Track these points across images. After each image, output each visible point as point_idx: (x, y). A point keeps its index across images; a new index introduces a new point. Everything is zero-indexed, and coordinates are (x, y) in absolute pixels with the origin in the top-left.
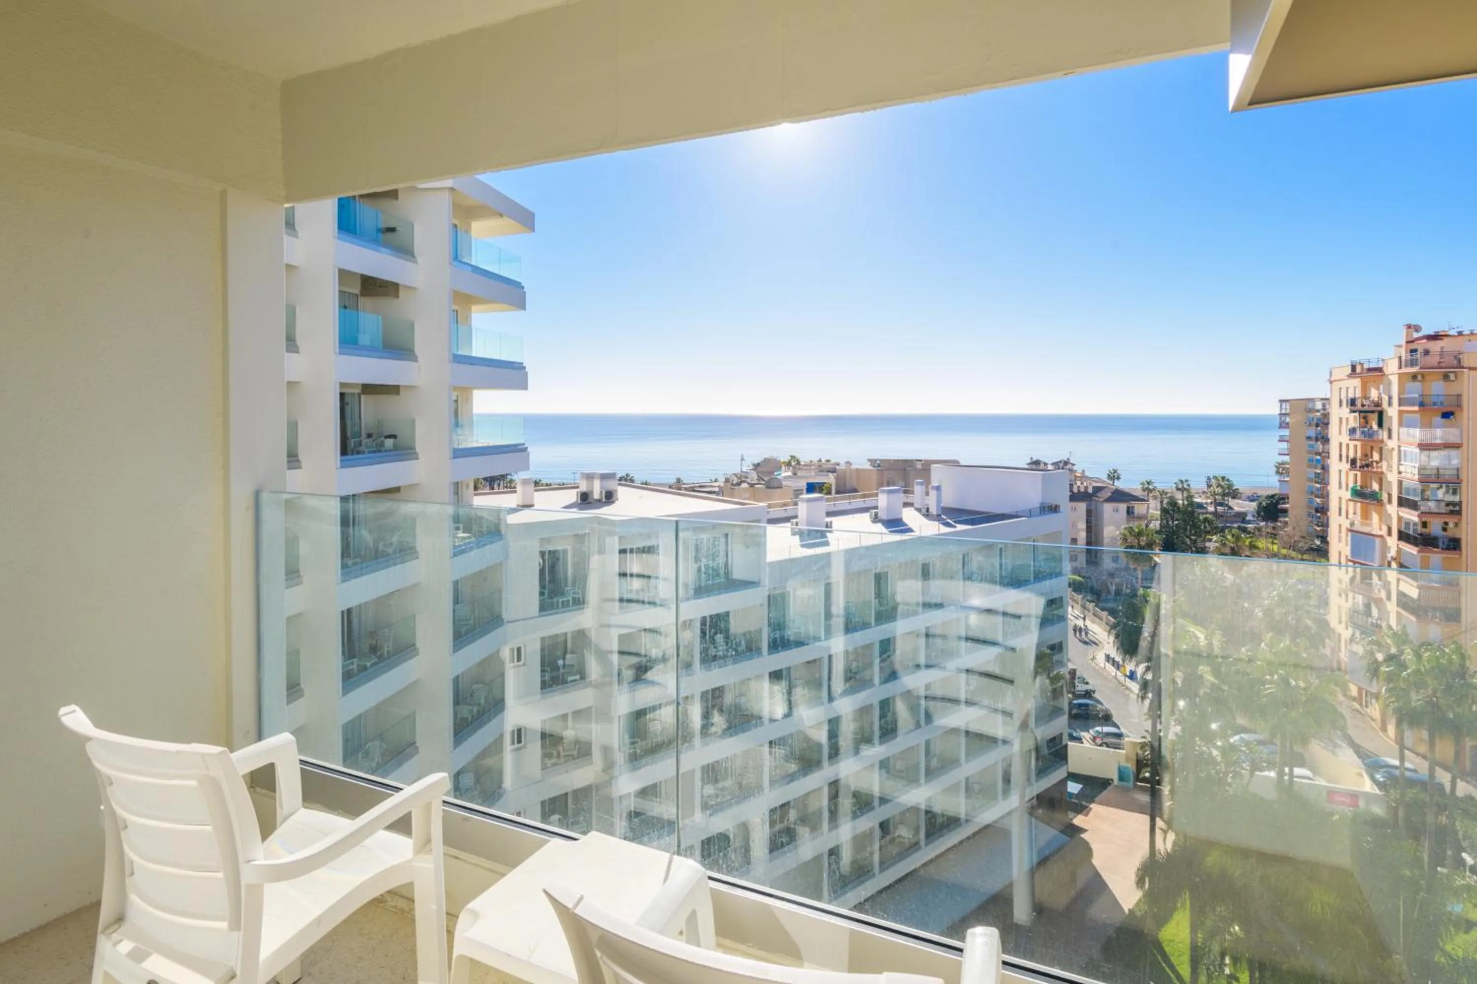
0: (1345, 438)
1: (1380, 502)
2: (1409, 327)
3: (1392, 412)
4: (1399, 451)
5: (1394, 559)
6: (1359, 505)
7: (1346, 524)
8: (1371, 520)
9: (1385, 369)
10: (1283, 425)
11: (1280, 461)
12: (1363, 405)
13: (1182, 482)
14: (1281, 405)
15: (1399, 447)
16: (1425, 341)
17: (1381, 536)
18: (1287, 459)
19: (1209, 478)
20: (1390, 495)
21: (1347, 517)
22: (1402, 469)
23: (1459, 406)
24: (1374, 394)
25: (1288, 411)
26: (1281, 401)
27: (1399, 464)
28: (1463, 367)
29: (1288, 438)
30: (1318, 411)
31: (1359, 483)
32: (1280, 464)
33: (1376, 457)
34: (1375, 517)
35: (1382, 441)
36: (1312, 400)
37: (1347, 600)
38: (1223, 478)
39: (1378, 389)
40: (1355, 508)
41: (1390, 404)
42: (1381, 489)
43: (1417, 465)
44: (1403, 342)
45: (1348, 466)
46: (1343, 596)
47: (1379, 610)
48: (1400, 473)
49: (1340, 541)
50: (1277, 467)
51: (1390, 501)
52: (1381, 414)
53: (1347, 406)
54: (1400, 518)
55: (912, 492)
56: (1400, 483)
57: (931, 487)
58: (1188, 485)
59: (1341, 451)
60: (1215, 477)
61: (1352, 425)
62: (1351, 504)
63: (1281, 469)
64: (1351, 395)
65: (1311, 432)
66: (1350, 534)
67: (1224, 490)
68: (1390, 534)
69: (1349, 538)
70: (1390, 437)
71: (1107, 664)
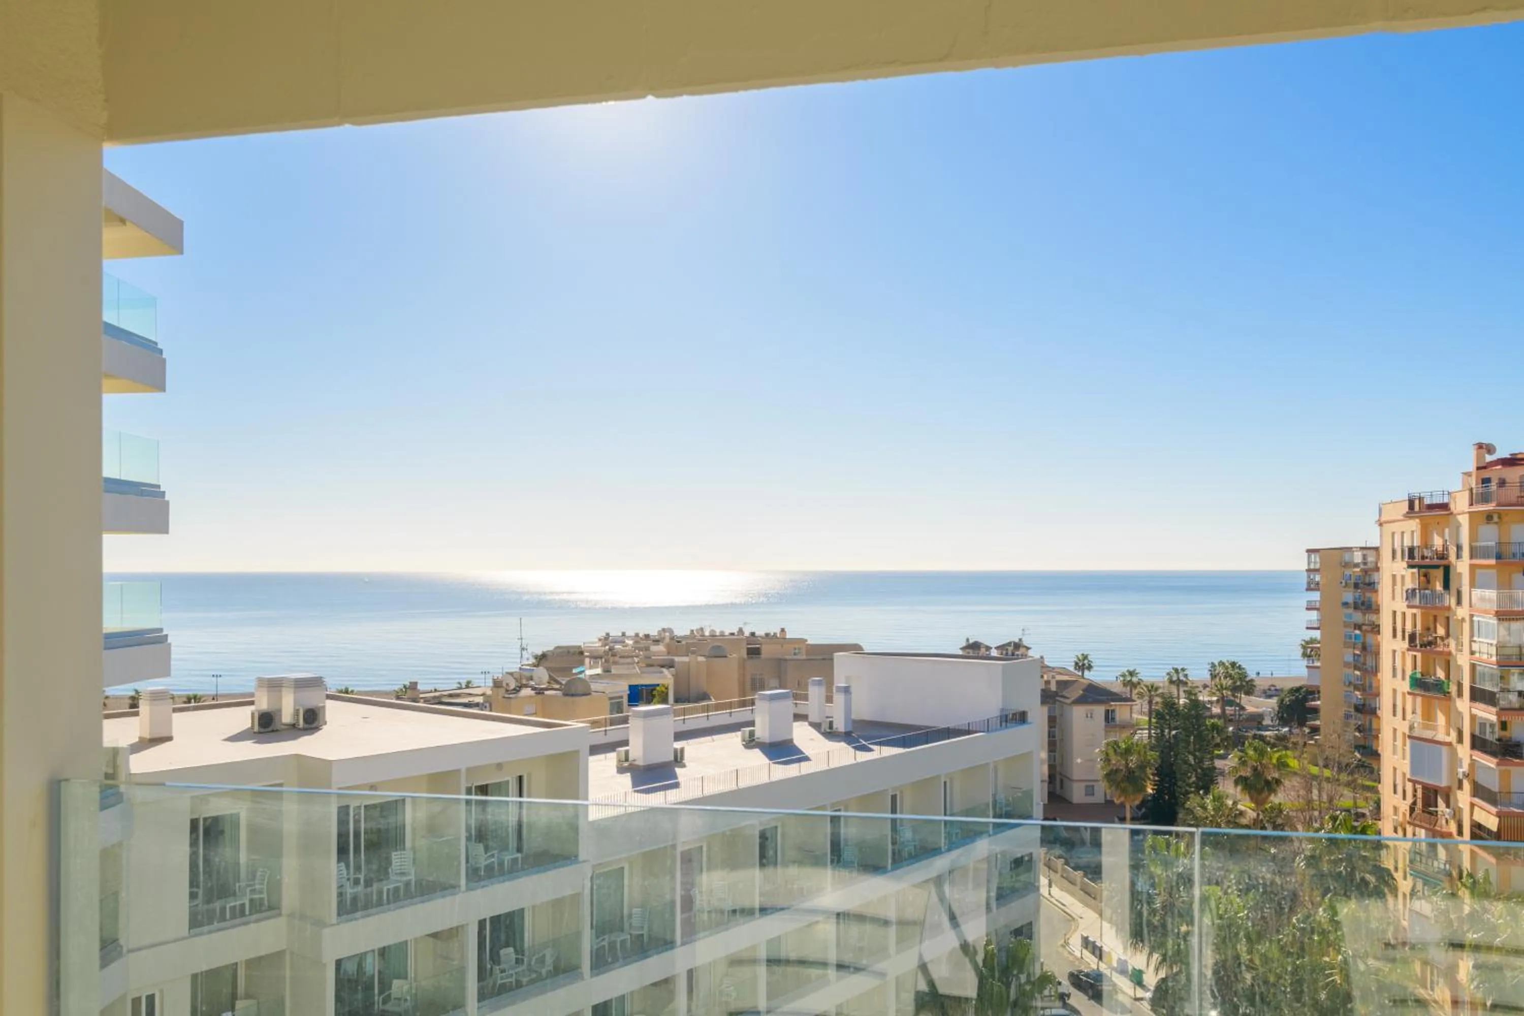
0: (1401, 605)
1: (1447, 694)
2: (1480, 446)
3: (1462, 567)
4: (1472, 622)
5: (1466, 776)
6: (1419, 700)
7: (1404, 728)
8: (1435, 720)
9: (1452, 506)
10: (1312, 587)
11: (1307, 638)
12: (1423, 558)
13: (1176, 671)
14: (1309, 557)
15: (1472, 616)
16: (1499, 467)
17: (1449, 744)
18: (1317, 634)
19: (1213, 665)
20: (1460, 686)
21: (1404, 719)
22: (1475, 647)
24: (1438, 542)
25: (1318, 566)
26: (1309, 551)
27: (1472, 641)
29: (1318, 605)
30: (1356, 565)
31: (1419, 669)
32: (1307, 643)
33: (1441, 631)
34: (1441, 719)
35: (1449, 608)
36: (1349, 549)
37: (1404, 839)
38: (1233, 664)
39: (1443, 536)
40: (1414, 705)
41: (1458, 556)
42: (1448, 676)
43: (1495, 642)
44: (1471, 467)
45: (1406, 645)
46: (1399, 831)
47: (1447, 849)
48: (1472, 653)
49: (1394, 752)
50: (1304, 647)
51: (1460, 694)
52: (1447, 569)
53: (1403, 558)
54: (1473, 718)
55: (806, 698)
56: (1473, 667)
57: (834, 689)
58: (1186, 676)
59: (1394, 622)
60: (1222, 664)
61: (1409, 585)
62: (1409, 698)
63: (1309, 651)
64: (1407, 543)
65: (1349, 596)
66: (1408, 741)
67: (1235, 683)
68: (1460, 740)
69: (1408, 748)
70: (1459, 602)
71: (1085, 951)
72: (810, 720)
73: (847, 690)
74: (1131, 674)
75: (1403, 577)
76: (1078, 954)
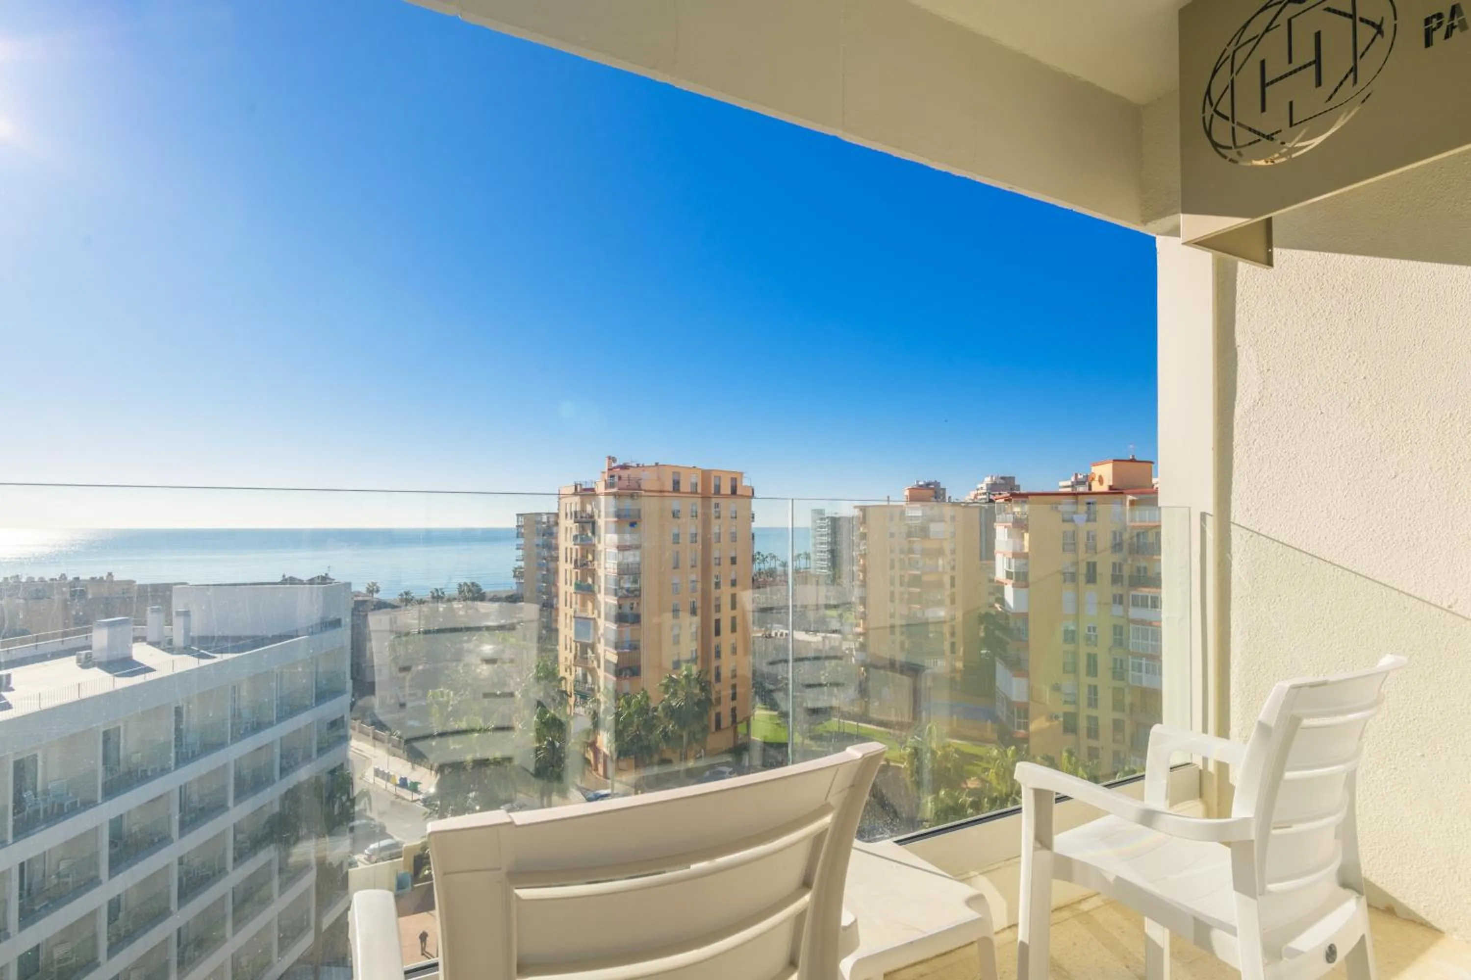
0: (570, 544)
1: (593, 591)
2: (609, 458)
3: (601, 522)
4: (605, 552)
5: (602, 635)
6: (579, 596)
7: (571, 612)
8: (587, 607)
9: (596, 489)
10: (519, 535)
11: (516, 566)
12: (582, 517)
13: (437, 590)
14: (518, 519)
15: (605, 549)
16: (618, 469)
17: (594, 619)
18: (522, 564)
19: (460, 585)
20: (599, 587)
21: (571, 607)
22: (607, 566)
23: (639, 517)
24: (589, 508)
25: (523, 523)
26: (518, 515)
27: (605, 562)
28: (641, 490)
29: (522, 547)
30: (544, 523)
31: (579, 579)
32: (516, 569)
33: (590, 557)
34: (590, 605)
35: (594, 545)
36: (540, 514)
37: (571, 674)
38: (473, 584)
39: (591, 505)
40: (576, 599)
41: (599, 516)
42: (593, 582)
43: (616, 562)
44: (606, 469)
45: (572, 566)
46: (568, 670)
47: (592, 676)
48: (606, 568)
49: (566, 627)
50: (515, 572)
51: (600, 591)
52: (594, 524)
53: (571, 518)
54: (606, 603)
55: (145, 624)
56: (606, 576)
57: (174, 614)
58: (443, 593)
59: (566, 554)
60: (465, 584)
61: (575, 533)
62: (574, 595)
63: (518, 573)
64: (573, 509)
65: (539, 540)
66: (573, 619)
67: (473, 595)
68: (599, 616)
69: (573, 624)
70: (599, 542)
71: (377, 779)
72: (148, 640)
73: (186, 614)
74: (407, 593)
75: (571, 529)
76: (371, 781)
